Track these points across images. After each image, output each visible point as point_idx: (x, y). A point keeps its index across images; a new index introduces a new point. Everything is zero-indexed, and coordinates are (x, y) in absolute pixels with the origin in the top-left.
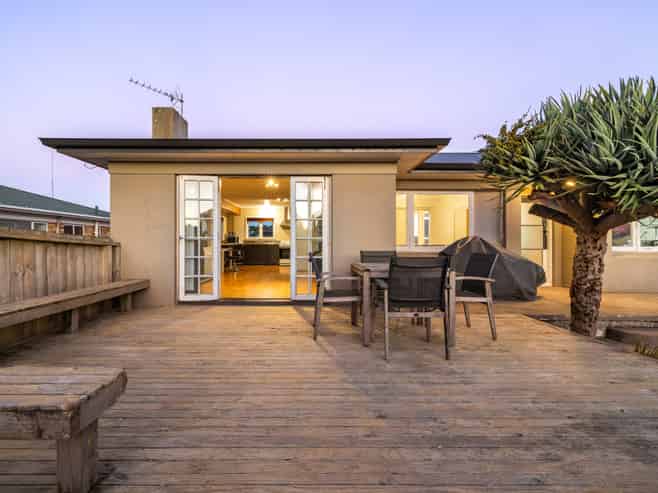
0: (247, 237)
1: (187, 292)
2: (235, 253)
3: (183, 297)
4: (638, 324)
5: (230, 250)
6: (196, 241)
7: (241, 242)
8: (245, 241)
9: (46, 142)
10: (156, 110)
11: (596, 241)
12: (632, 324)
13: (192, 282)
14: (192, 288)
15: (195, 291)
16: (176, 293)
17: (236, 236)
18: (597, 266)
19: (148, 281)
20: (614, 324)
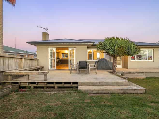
0: (62, 58)
1: (50, 68)
2: (59, 61)
3: (50, 69)
4: (127, 73)
5: (58, 61)
6: (52, 59)
7: (60, 59)
8: (61, 59)
9: (27, 42)
10: (43, 33)
11: (115, 59)
12: (126, 73)
13: (51, 66)
14: (51, 67)
15: (52, 68)
16: (48, 68)
17: (59, 57)
18: (115, 63)
19: (43, 66)
20: (123, 73)
